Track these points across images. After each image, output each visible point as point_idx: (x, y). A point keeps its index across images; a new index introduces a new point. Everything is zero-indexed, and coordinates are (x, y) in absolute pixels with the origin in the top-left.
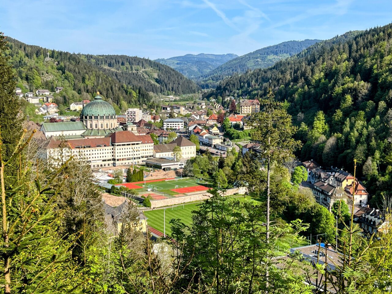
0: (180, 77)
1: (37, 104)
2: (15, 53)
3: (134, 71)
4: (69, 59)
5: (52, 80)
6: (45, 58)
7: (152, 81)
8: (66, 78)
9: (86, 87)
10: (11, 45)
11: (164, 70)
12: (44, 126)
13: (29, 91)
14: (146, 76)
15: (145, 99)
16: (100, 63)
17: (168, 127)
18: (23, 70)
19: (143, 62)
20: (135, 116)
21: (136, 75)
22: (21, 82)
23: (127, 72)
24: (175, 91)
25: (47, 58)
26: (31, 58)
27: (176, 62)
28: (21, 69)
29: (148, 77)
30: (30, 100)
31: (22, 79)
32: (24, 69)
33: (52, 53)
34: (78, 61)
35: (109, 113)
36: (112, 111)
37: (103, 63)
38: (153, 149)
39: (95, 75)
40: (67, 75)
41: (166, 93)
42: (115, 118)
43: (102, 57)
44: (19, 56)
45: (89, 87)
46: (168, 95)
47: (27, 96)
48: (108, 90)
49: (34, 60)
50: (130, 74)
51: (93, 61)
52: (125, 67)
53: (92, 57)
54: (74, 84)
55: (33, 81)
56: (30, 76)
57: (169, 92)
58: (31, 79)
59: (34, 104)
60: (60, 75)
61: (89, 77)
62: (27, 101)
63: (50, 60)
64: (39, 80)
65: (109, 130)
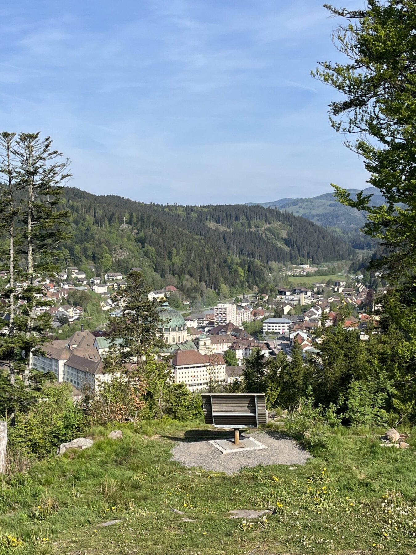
0: (321, 236)
1: (105, 293)
2: (80, 218)
3: (253, 229)
4: (153, 225)
5: (126, 257)
6: (120, 224)
7: (278, 243)
8: (146, 254)
9: (171, 266)
10: (77, 206)
11: (298, 225)
12: (98, 341)
13: (95, 275)
14: (270, 236)
15: (257, 279)
16: (204, 218)
17: (269, 329)
18: (89, 246)
19: (266, 214)
20: (226, 314)
21: (255, 235)
22: (86, 263)
23: (243, 231)
24: (312, 259)
25: (122, 225)
26: (101, 226)
27: (328, 203)
28: (86, 245)
29: (273, 237)
30: (96, 289)
31: (87, 258)
32: (90, 244)
33: (130, 218)
34: (164, 228)
35: (176, 324)
36: (180, 321)
37: (209, 218)
38: (225, 371)
39: (185, 248)
40: (148, 250)
41: (299, 261)
42: (184, 329)
43: (207, 210)
44: (85, 223)
45: (176, 267)
46: (302, 264)
47: (92, 282)
48: (202, 269)
49: (106, 227)
50: (246, 233)
51: (194, 215)
52: (240, 223)
53: (192, 211)
54: (157, 262)
55: (101, 262)
56: (98, 254)
57: (304, 260)
58: (99, 259)
59: (101, 294)
60: (139, 250)
61: (177, 251)
62: (92, 290)
63: (127, 227)
64: (109, 259)
65: (176, 345)
